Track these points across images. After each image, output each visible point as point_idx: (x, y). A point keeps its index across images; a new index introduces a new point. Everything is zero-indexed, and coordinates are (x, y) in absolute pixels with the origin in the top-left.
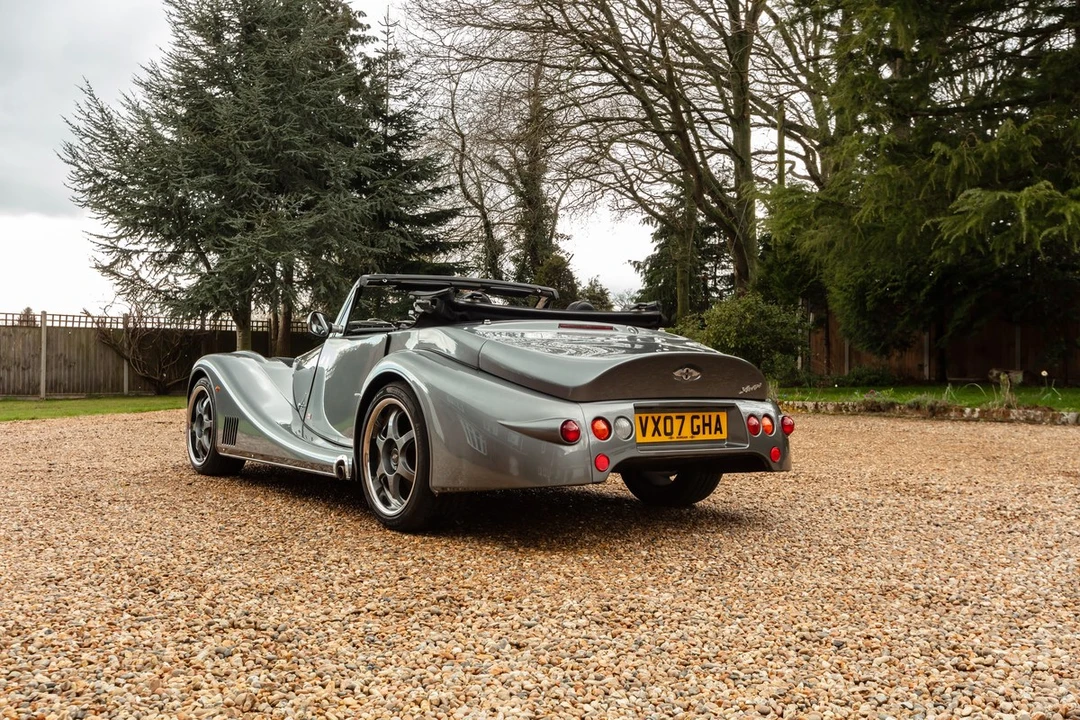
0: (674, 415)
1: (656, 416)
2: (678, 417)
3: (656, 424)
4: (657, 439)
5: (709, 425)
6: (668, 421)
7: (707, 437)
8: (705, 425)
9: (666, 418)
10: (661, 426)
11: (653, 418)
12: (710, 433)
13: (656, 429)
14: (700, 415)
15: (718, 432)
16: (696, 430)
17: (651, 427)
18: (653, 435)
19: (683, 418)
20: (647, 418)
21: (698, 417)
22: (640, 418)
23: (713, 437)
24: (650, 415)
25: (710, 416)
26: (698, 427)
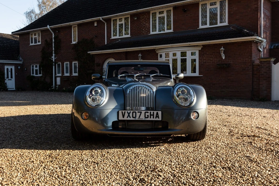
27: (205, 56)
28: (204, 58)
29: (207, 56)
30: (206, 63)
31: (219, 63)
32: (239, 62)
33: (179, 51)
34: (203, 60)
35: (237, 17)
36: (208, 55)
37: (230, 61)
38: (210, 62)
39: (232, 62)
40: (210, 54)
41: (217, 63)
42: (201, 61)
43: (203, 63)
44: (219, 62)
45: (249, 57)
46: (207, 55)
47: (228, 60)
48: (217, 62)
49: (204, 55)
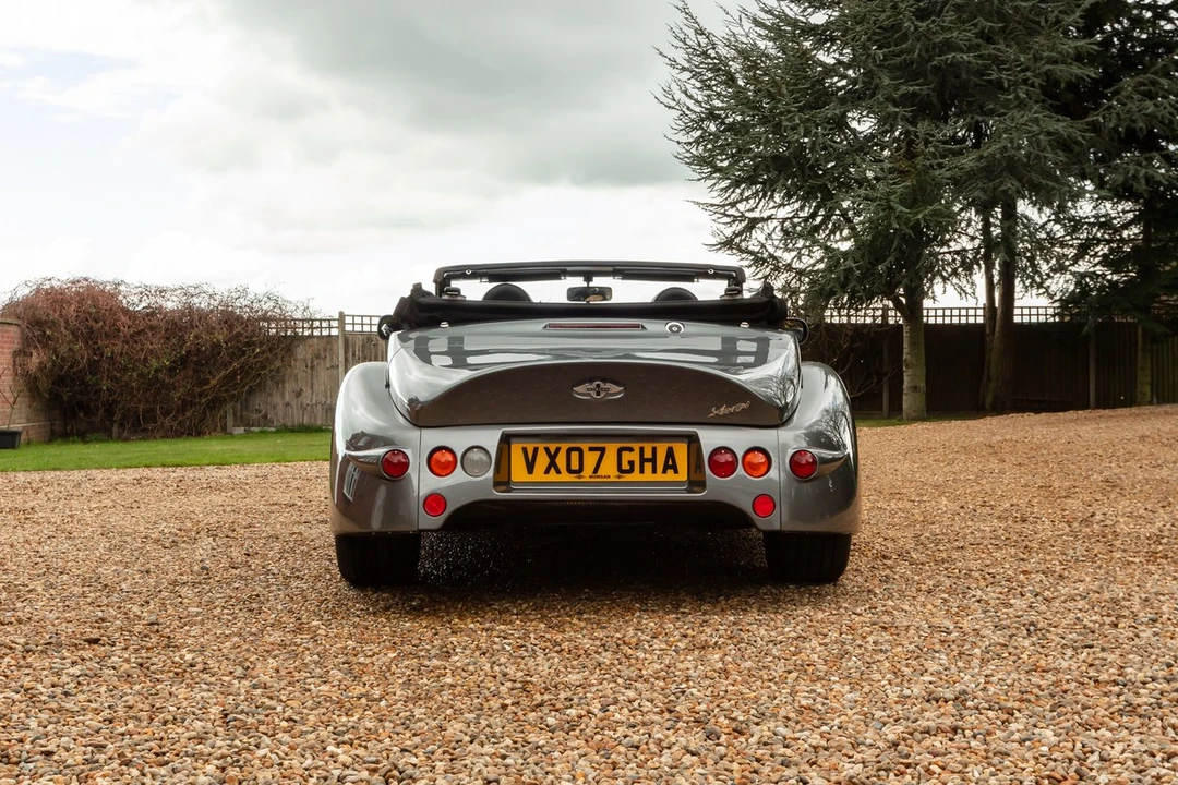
0: (585, 446)
1: (553, 447)
2: (591, 449)
3: (553, 457)
4: (553, 477)
5: (653, 460)
6: (575, 456)
7: (648, 476)
8: (643, 460)
9: (569, 451)
10: (561, 461)
11: (547, 449)
12: (654, 471)
13: (552, 464)
14: (636, 446)
15: (670, 472)
16: (625, 466)
17: (542, 461)
18: (547, 472)
19: (603, 450)
20: (536, 450)
21: (631, 450)
22: (525, 450)
23: (660, 477)
24: (541, 446)
25: (654, 450)
26: (631, 463)
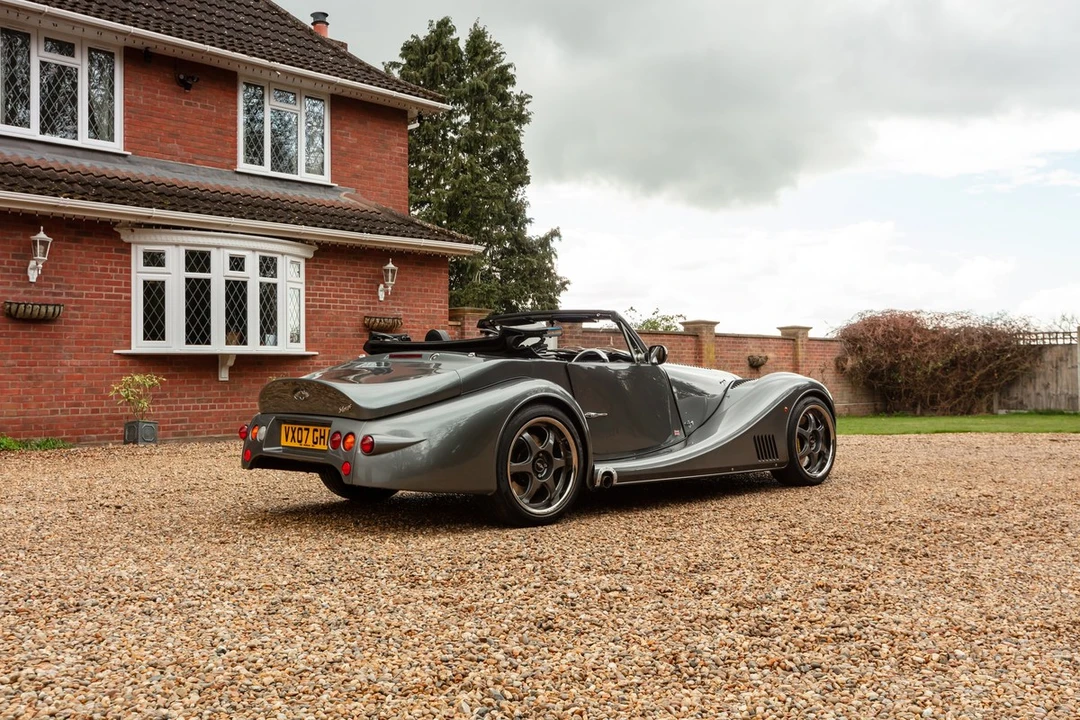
0: (303, 427)
3: (293, 433)
4: (293, 444)
7: (322, 446)
8: (321, 437)
9: (299, 429)
10: (296, 435)
11: (292, 428)
13: (293, 437)
14: (319, 428)
16: (315, 439)
17: (291, 435)
18: (291, 441)
19: (308, 430)
20: (289, 428)
21: (317, 430)
22: (285, 427)
27: (324, 284)
28: (323, 289)
29: (332, 285)
30: (329, 307)
31: (368, 311)
32: (420, 314)
33: (254, 250)
34: (321, 295)
35: (358, 166)
36: (336, 279)
37: (398, 309)
38: (343, 308)
39: (401, 313)
40: (342, 280)
41: (362, 311)
42: (313, 300)
43: (321, 306)
44: (369, 308)
45: (441, 302)
46: (333, 279)
47: (393, 304)
48: (361, 308)
49: (322, 278)
